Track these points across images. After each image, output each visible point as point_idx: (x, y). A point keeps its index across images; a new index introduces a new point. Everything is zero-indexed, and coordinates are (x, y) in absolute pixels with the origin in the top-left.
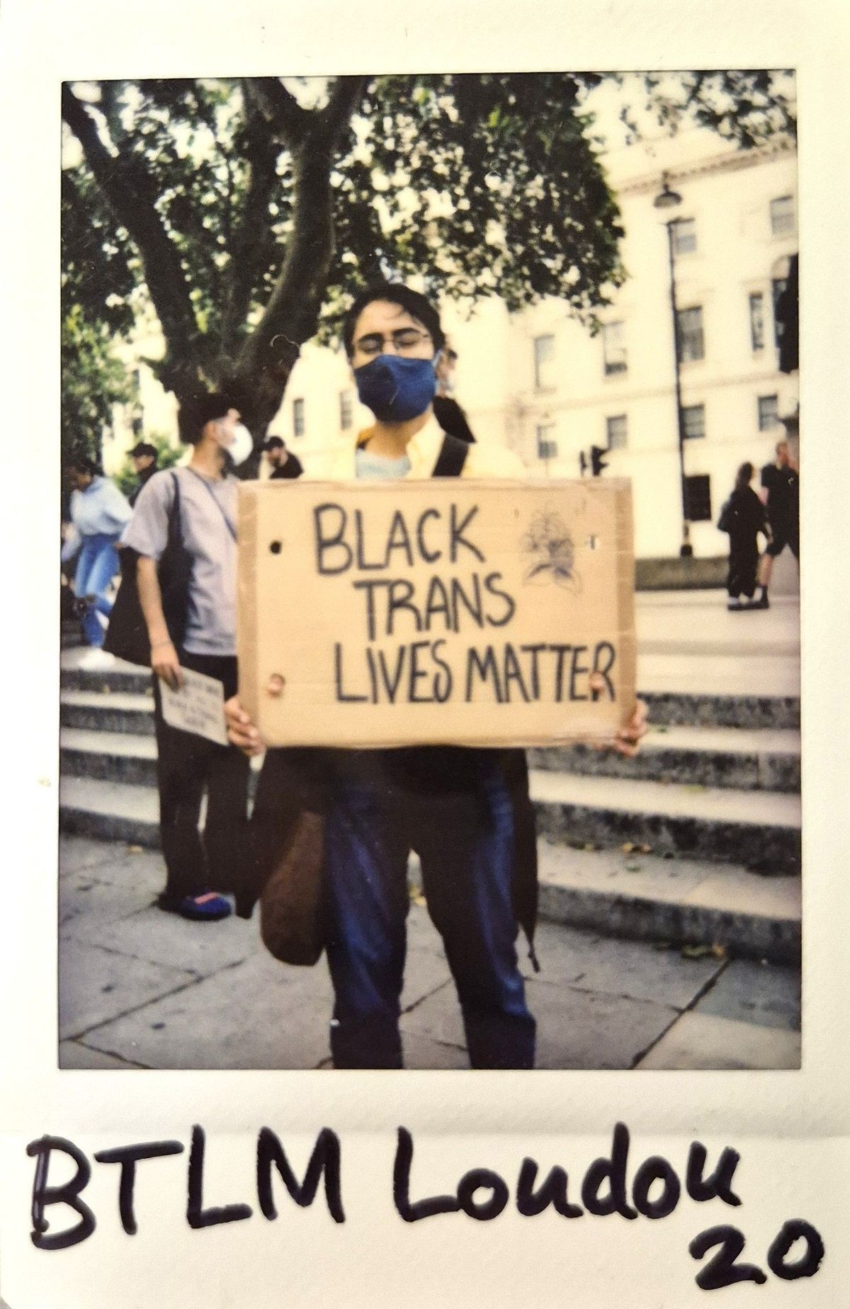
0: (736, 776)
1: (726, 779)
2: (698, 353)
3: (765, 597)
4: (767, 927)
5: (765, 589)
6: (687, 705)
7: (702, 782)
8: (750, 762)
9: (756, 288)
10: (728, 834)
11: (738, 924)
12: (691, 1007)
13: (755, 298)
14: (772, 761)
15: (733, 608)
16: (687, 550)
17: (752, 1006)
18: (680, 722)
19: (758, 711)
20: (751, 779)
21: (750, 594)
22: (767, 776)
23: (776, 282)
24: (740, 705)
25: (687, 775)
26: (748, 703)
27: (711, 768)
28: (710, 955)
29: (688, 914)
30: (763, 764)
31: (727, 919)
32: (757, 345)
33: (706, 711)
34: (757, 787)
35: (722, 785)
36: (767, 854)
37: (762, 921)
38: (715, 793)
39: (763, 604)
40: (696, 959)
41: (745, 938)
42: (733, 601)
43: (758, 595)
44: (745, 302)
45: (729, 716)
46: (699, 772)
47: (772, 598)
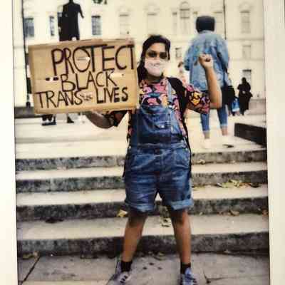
0: (43, 188)
1: (39, 189)
2: (32, 35)
3: (54, 121)
4: (53, 243)
5: (55, 118)
6: (25, 163)
7: (30, 191)
8: (48, 182)
9: (51, 14)
10: (39, 210)
11: (42, 244)
12: (25, 279)
13: (52, 18)
14: (55, 181)
15: (44, 125)
16: (28, 104)
17: (48, 274)
18: (23, 169)
19: (50, 163)
20: (48, 188)
21: (50, 120)
22: (53, 187)
23: (58, 13)
24: (44, 161)
25: (25, 189)
26: (46, 160)
27: (33, 186)
28: (32, 257)
29: (24, 243)
30: (52, 182)
31: (38, 243)
32: (52, 35)
33: (32, 164)
34: (49, 191)
35: (37, 191)
36: (53, 215)
37: (51, 241)
38: (34, 195)
39: (54, 123)
40: (28, 259)
41: (45, 248)
42: (44, 122)
43: (53, 119)
44: (48, 19)
45: (40, 166)
46: (29, 188)
47: (57, 121)
